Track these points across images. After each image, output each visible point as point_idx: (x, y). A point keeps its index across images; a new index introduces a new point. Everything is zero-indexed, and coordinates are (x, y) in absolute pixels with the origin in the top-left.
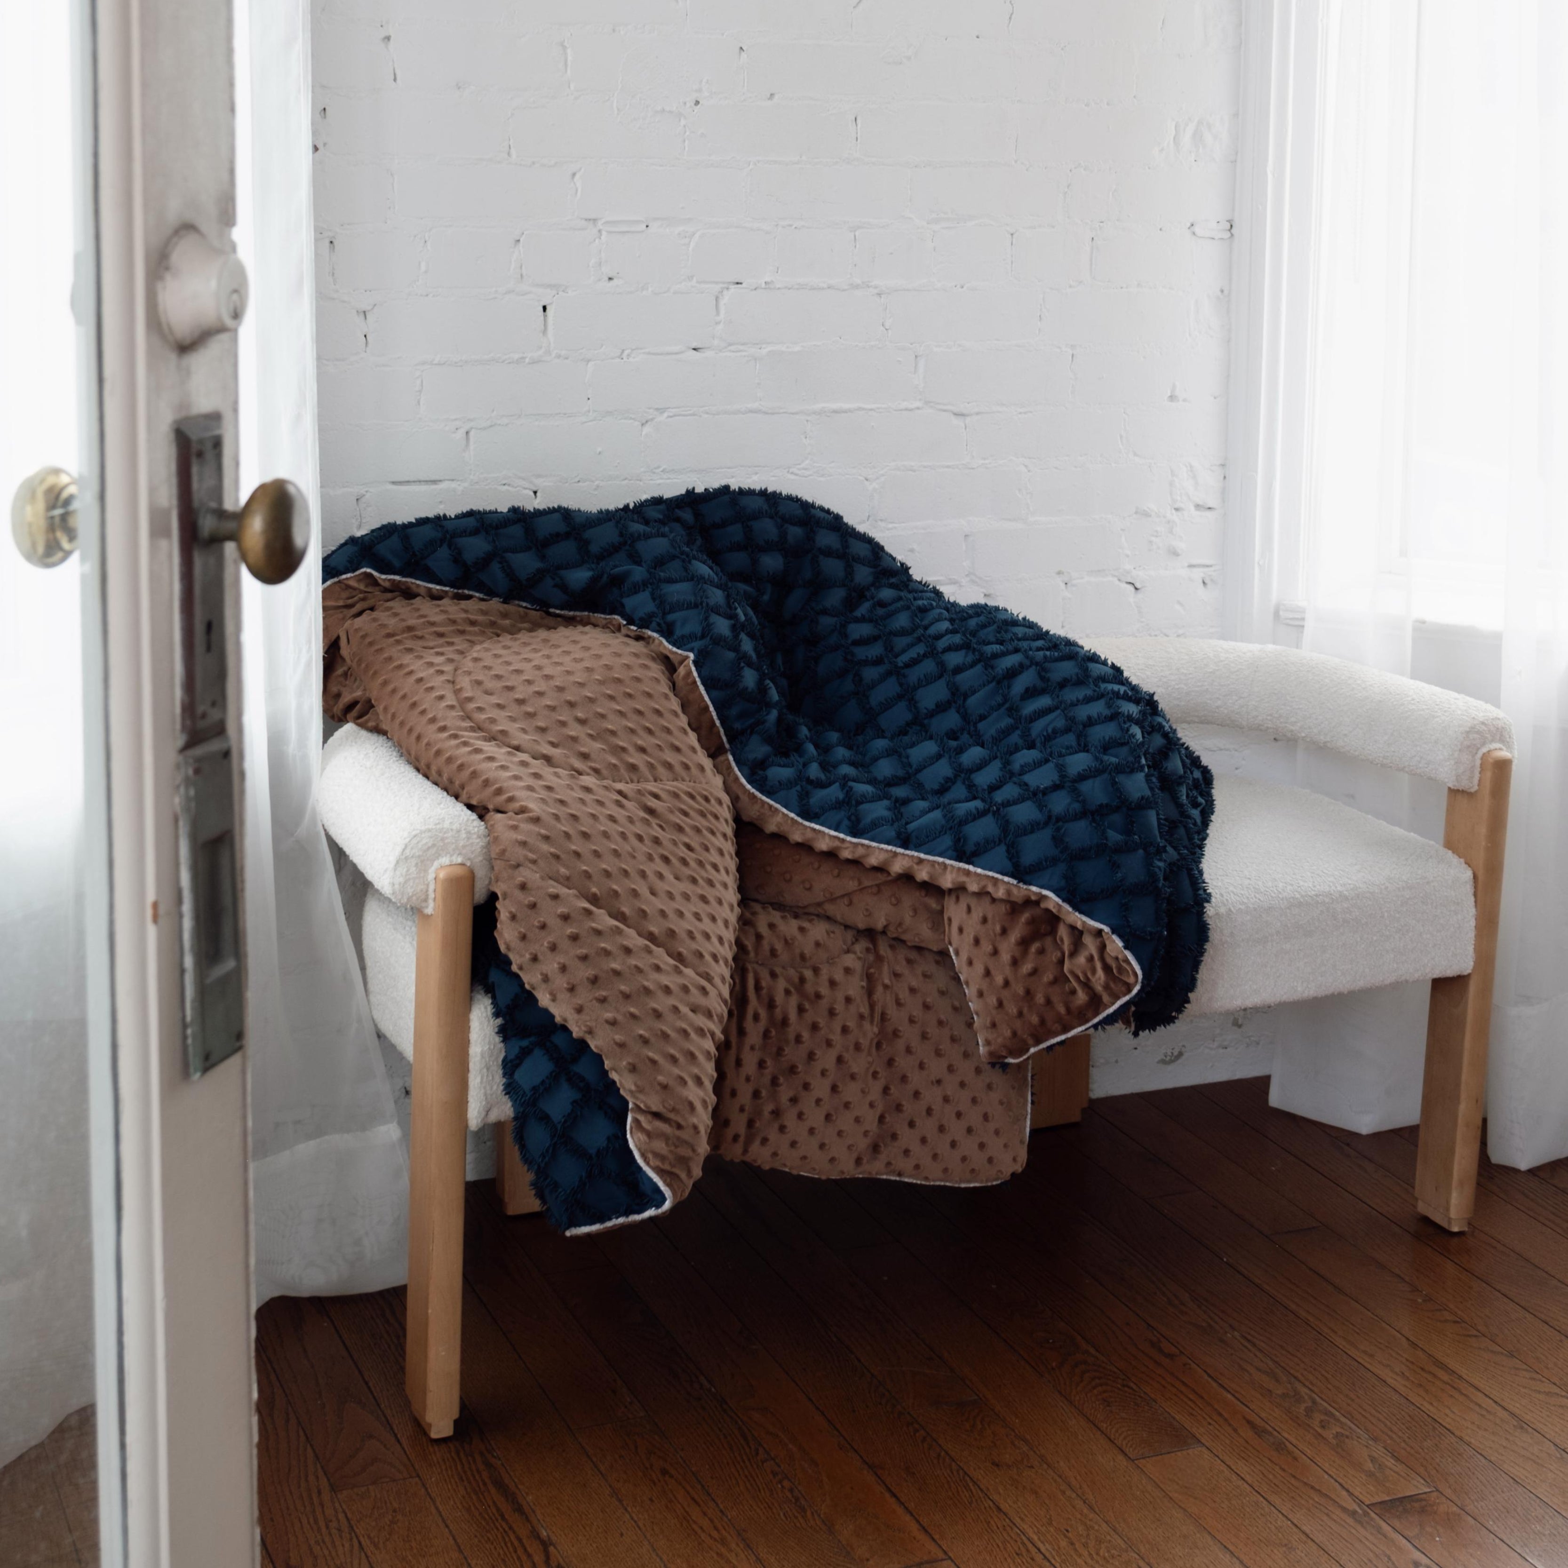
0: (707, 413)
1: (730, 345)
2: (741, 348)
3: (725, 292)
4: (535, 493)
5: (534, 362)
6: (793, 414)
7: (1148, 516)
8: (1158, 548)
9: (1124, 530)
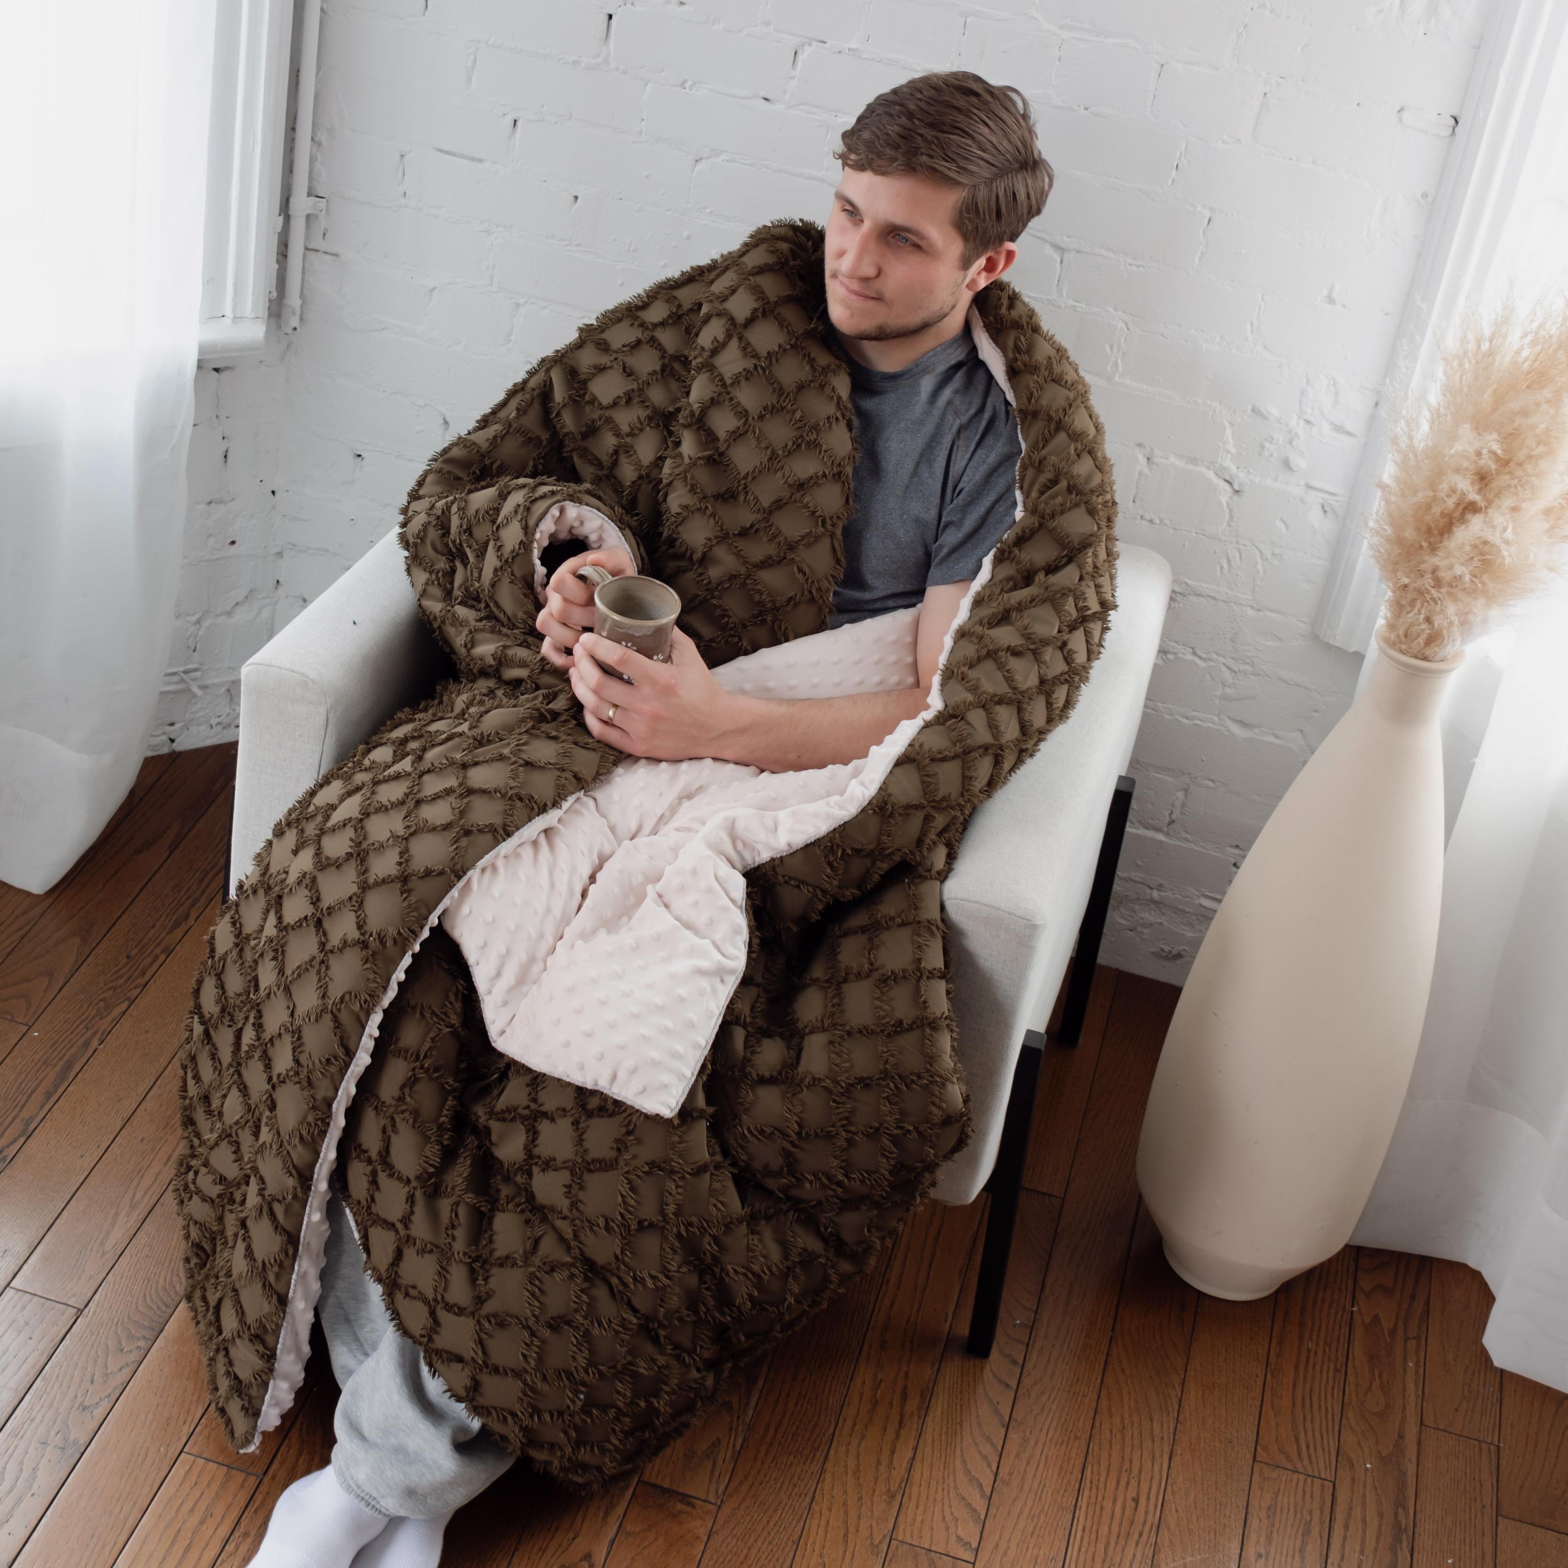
0: (766, 168)
1: (803, 104)
2: (813, 110)
3: (806, 47)
4: (576, 198)
5: (589, 68)
7: (1266, 418)
8: (1271, 455)
9: (1232, 424)
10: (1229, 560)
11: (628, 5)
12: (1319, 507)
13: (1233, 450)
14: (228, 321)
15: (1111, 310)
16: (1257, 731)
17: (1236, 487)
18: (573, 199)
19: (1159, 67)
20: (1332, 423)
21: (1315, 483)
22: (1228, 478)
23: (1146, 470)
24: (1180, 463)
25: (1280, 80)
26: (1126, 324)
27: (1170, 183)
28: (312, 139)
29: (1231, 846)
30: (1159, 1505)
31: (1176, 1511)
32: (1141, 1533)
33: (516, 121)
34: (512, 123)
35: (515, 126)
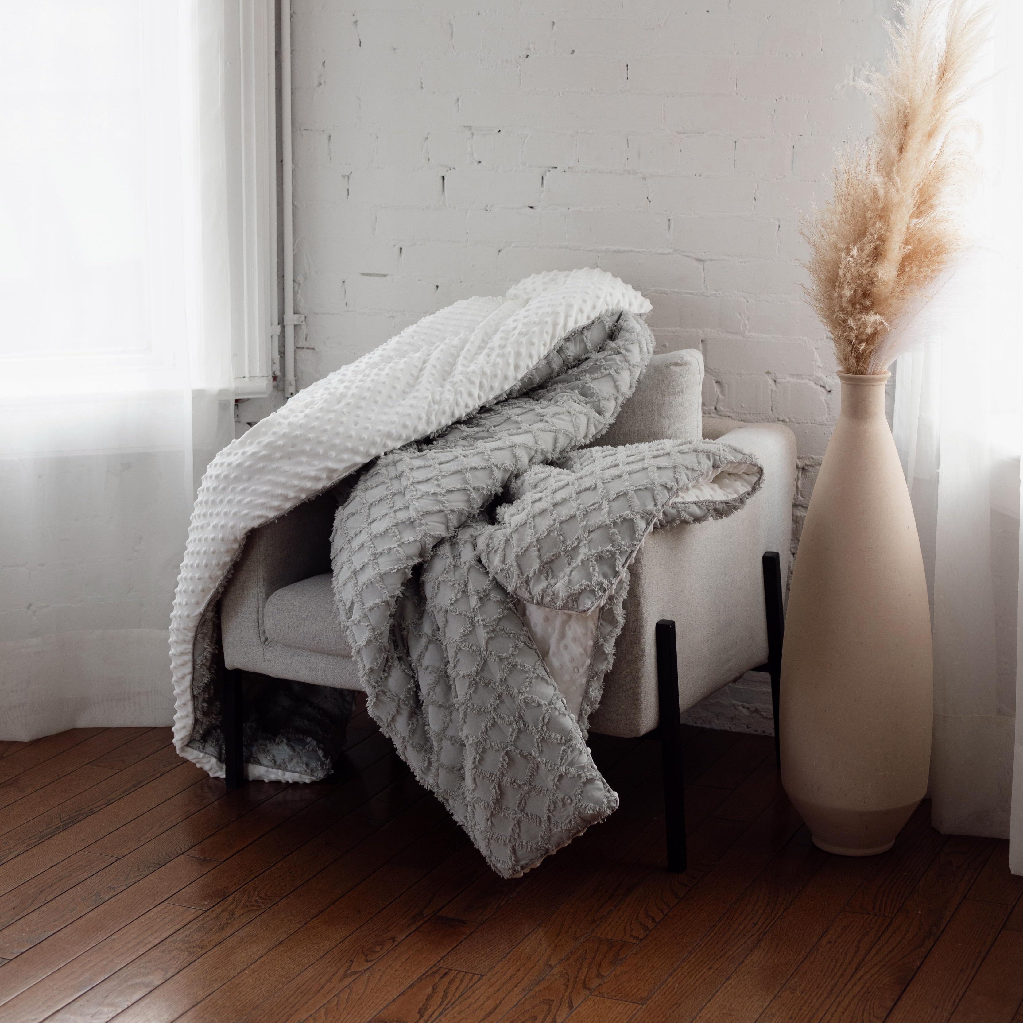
11: (452, 170)
13: (821, 365)
14: (247, 379)
15: (736, 292)
17: (828, 389)
18: (436, 288)
19: (734, 144)
22: (822, 384)
23: (775, 389)
24: (793, 380)
25: (799, 137)
26: (746, 299)
27: (753, 208)
28: (294, 281)
30: (770, 925)
31: (781, 927)
32: (753, 935)
33: (401, 249)
34: (399, 250)
35: (401, 252)
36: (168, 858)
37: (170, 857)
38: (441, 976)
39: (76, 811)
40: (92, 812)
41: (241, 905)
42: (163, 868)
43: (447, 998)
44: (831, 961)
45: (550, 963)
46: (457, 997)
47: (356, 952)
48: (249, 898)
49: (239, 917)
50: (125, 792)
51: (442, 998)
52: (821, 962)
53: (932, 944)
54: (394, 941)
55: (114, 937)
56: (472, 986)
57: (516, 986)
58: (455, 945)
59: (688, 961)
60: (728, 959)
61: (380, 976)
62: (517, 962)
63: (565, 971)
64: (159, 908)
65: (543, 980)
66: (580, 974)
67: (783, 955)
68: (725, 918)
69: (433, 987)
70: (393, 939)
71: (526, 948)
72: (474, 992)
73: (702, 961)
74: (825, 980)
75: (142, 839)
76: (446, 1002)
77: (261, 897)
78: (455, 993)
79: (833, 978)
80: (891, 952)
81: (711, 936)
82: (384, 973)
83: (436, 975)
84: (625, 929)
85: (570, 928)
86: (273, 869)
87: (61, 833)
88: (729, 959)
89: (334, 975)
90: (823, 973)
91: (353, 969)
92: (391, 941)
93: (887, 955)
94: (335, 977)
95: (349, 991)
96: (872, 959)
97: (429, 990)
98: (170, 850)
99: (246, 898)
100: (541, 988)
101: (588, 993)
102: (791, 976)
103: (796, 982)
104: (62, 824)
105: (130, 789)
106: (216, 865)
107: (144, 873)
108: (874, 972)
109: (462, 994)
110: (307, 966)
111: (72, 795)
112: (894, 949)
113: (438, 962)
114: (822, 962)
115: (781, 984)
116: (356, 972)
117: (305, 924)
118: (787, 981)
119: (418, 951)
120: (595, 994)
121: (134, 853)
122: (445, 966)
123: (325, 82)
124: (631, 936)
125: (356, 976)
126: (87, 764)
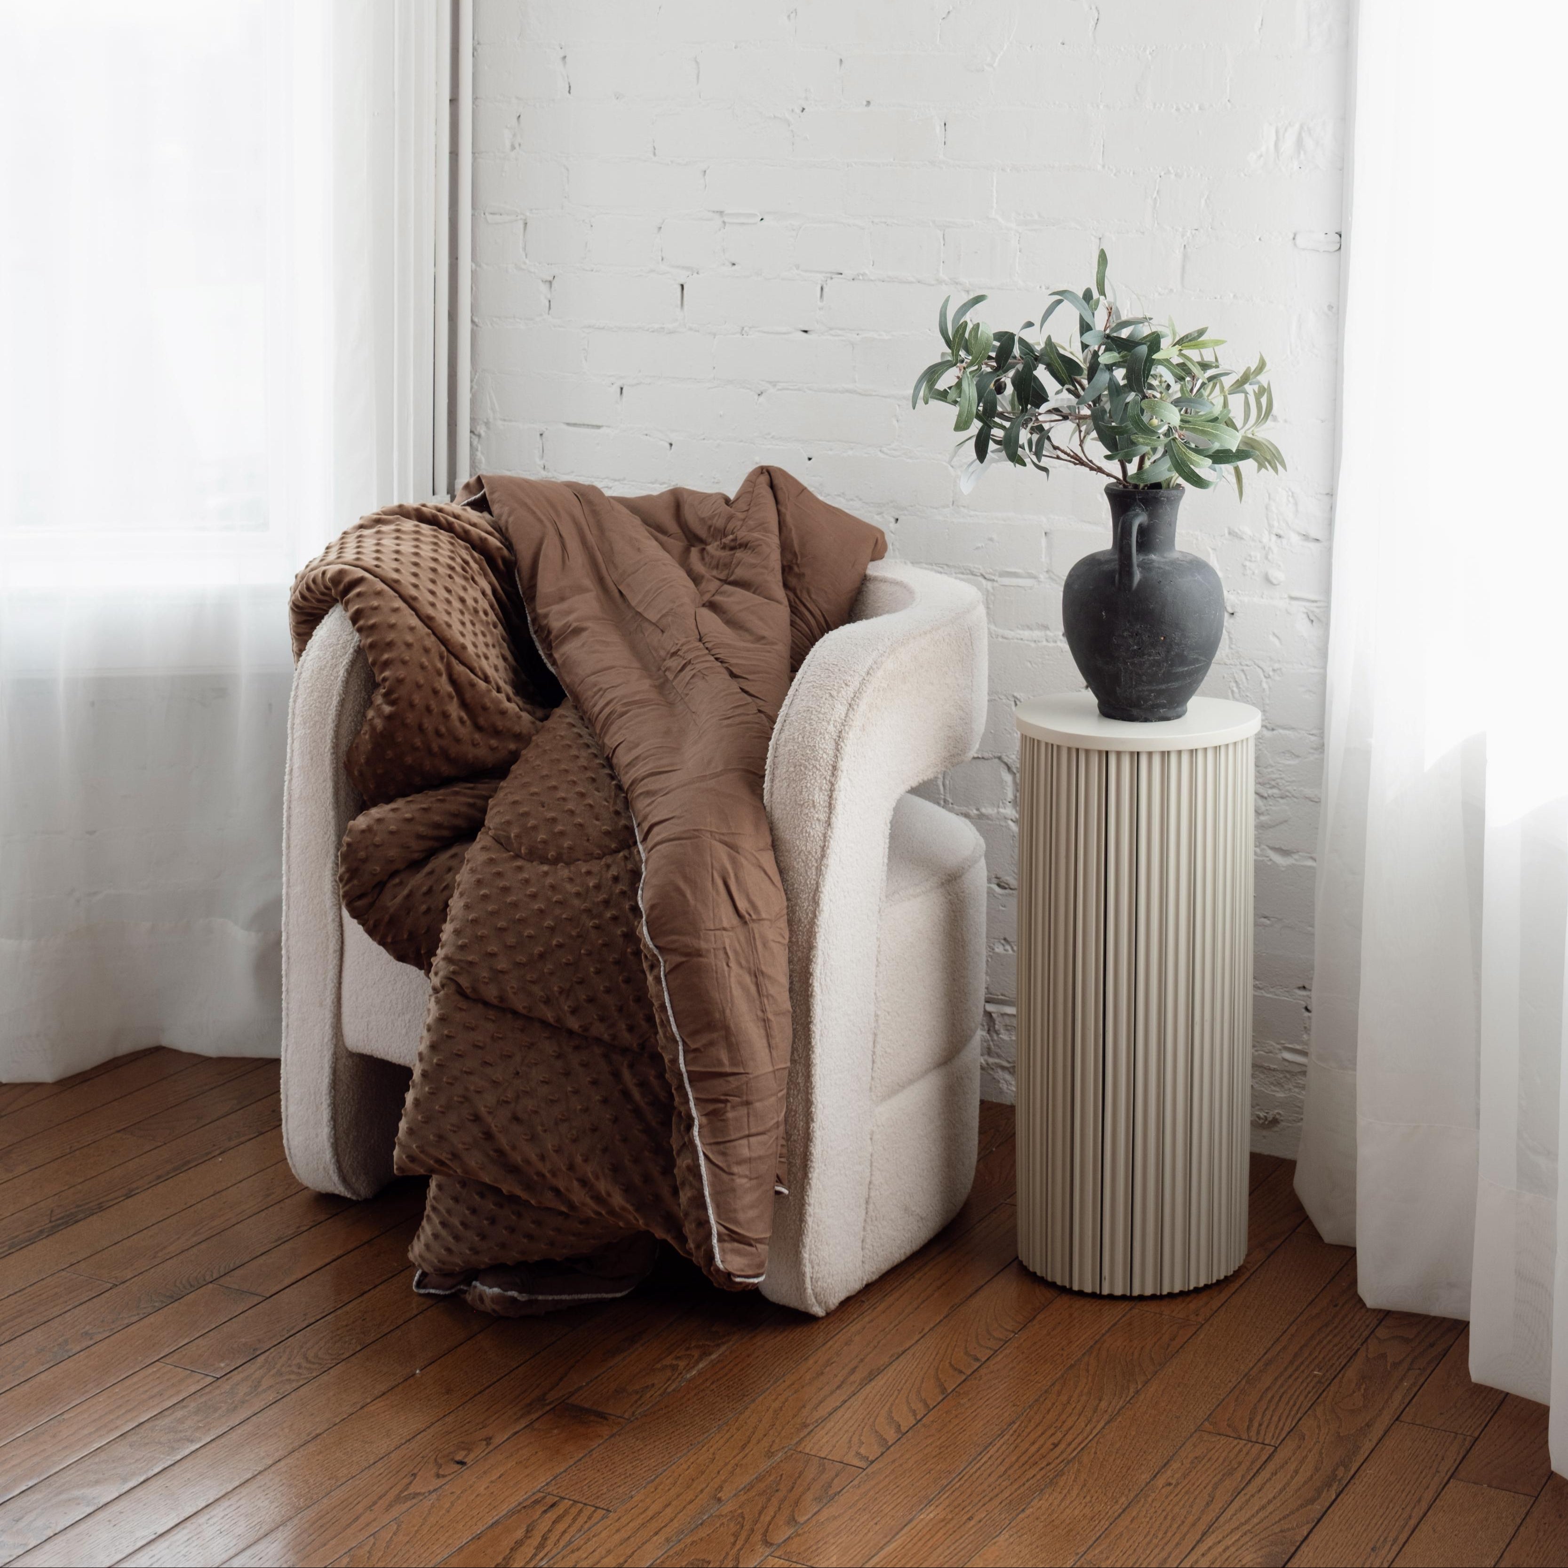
0: (810, 389)
1: (831, 329)
2: (840, 332)
3: (829, 281)
4: (671, 445)
5: (671, 332)
6: (886, 397)
7: (1242, 538)
8: (1253, 573)
9: (1214, 549)
10: (1236, 682)
11: (695, 275)
12: (1305, 616)
16: (1296, 856)
17: (1230, 611)
18: (669, 446)
19: (1098, 241)
20: (1299, 534)
21: (1295, 594)
25: (1194, 232)
28: (472, 432)
29: (1299, 988)
30: (1079, 1449)
31: (1096, 1453)
32: (1049, 1464)
33: (622, 389)
34: (619, 390)
35: (621, 393)
36: (188, 1287)
37: (191, 1286)
38: (545, 1508)
39: (78, 1206)
40: (101, 1208)
41: (274, 1371)
42: (176, 1304)
43: (544, 1548)
44: (1165, 1518)
45: (719, 1495)
46: (561, 1547)
47: (425, 1459)
48: (289, 1359)
49: (265, 1391)
50: (159, 1177)
51: (537, 1548)
52: (1148, 1519)
53: (1333, 1497)
54: (488, 1444)
55: (66, 1416)
56: (590, 1529)
57: (656, 1533)
58: (581, 1455)
59: (937, 1503)
60: (1001, 1503)
61: (452, 1503)
62: (669, 1490)
63: (740, 1511)
64: (150, 1370)
65: (701, 1524)
66: (762, 1517)
67: (1090, 1502)
68: (1011, 1432)
69: (528, 1526)
70: (488, 1440)
71: (689, 1467)
72: (589, 1540)
73: (959, 1505)
74: (1148, 1552)
75: (160, 1254)
76: (541, 1555)
77: (307, 1359)
78: (558, 1540)
79: (1163, 1548)
80: (1263, 1508)
81: (983, 1461)
82: (458, 1498)
83: (537, 1507)
84: (850, 1441)
85: (765, 1435)
86: (339, 1312)
87: (44, 1240)
88: (1003, 1504)
89: (380, 1498)
90: (1149, 1538)
91: (411, 1490)
92: (485, 1443)
93: (1257, 1512)
94: (381, 1502)
95: (395, 1527)
96: (1231, 1519)
97: (520, 1533)
98: (195, 1274)
99: (284, 1359)
100: (695, 1539)
101: (768, 1551)
102: (1097, 1539)
103: (1101, 1552)
104: (50, 1225)
105: (168, 1173)
106: (256, 1302)
107: (145, 1311)
108: (1230, 1543)
109: (570, 1542)
110: (344, 1480)
111: (80, 1180)
112: (1269, 1502)
113: (547, 1484)
114: (1151, 1519)
115: (1077, 1554)
116: (416, 1495)
117: (362, 1408)
118: (1088, 1549)
119: (521, 1462)
120: (777, 1554)
121: (141, 1277)
122: (555, 1492)
123: (520, 145)
124: (858, 1454)
125: (414, 1501)
126: (118, 1132)
